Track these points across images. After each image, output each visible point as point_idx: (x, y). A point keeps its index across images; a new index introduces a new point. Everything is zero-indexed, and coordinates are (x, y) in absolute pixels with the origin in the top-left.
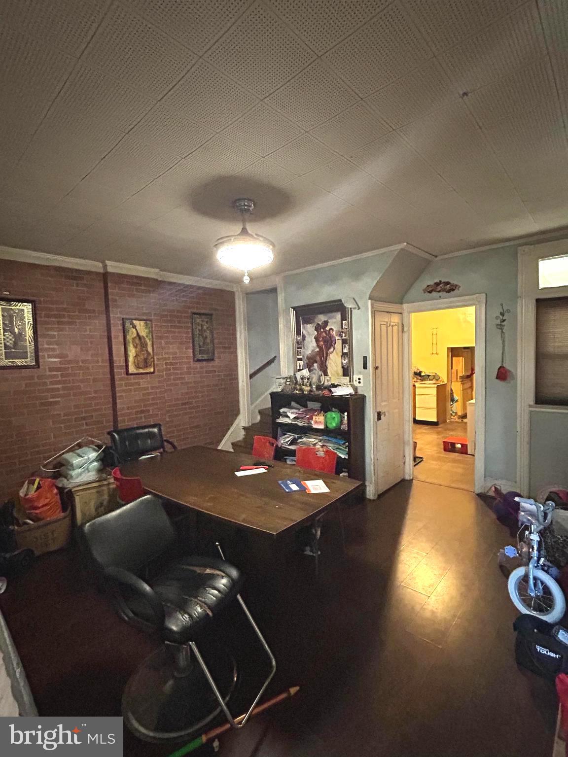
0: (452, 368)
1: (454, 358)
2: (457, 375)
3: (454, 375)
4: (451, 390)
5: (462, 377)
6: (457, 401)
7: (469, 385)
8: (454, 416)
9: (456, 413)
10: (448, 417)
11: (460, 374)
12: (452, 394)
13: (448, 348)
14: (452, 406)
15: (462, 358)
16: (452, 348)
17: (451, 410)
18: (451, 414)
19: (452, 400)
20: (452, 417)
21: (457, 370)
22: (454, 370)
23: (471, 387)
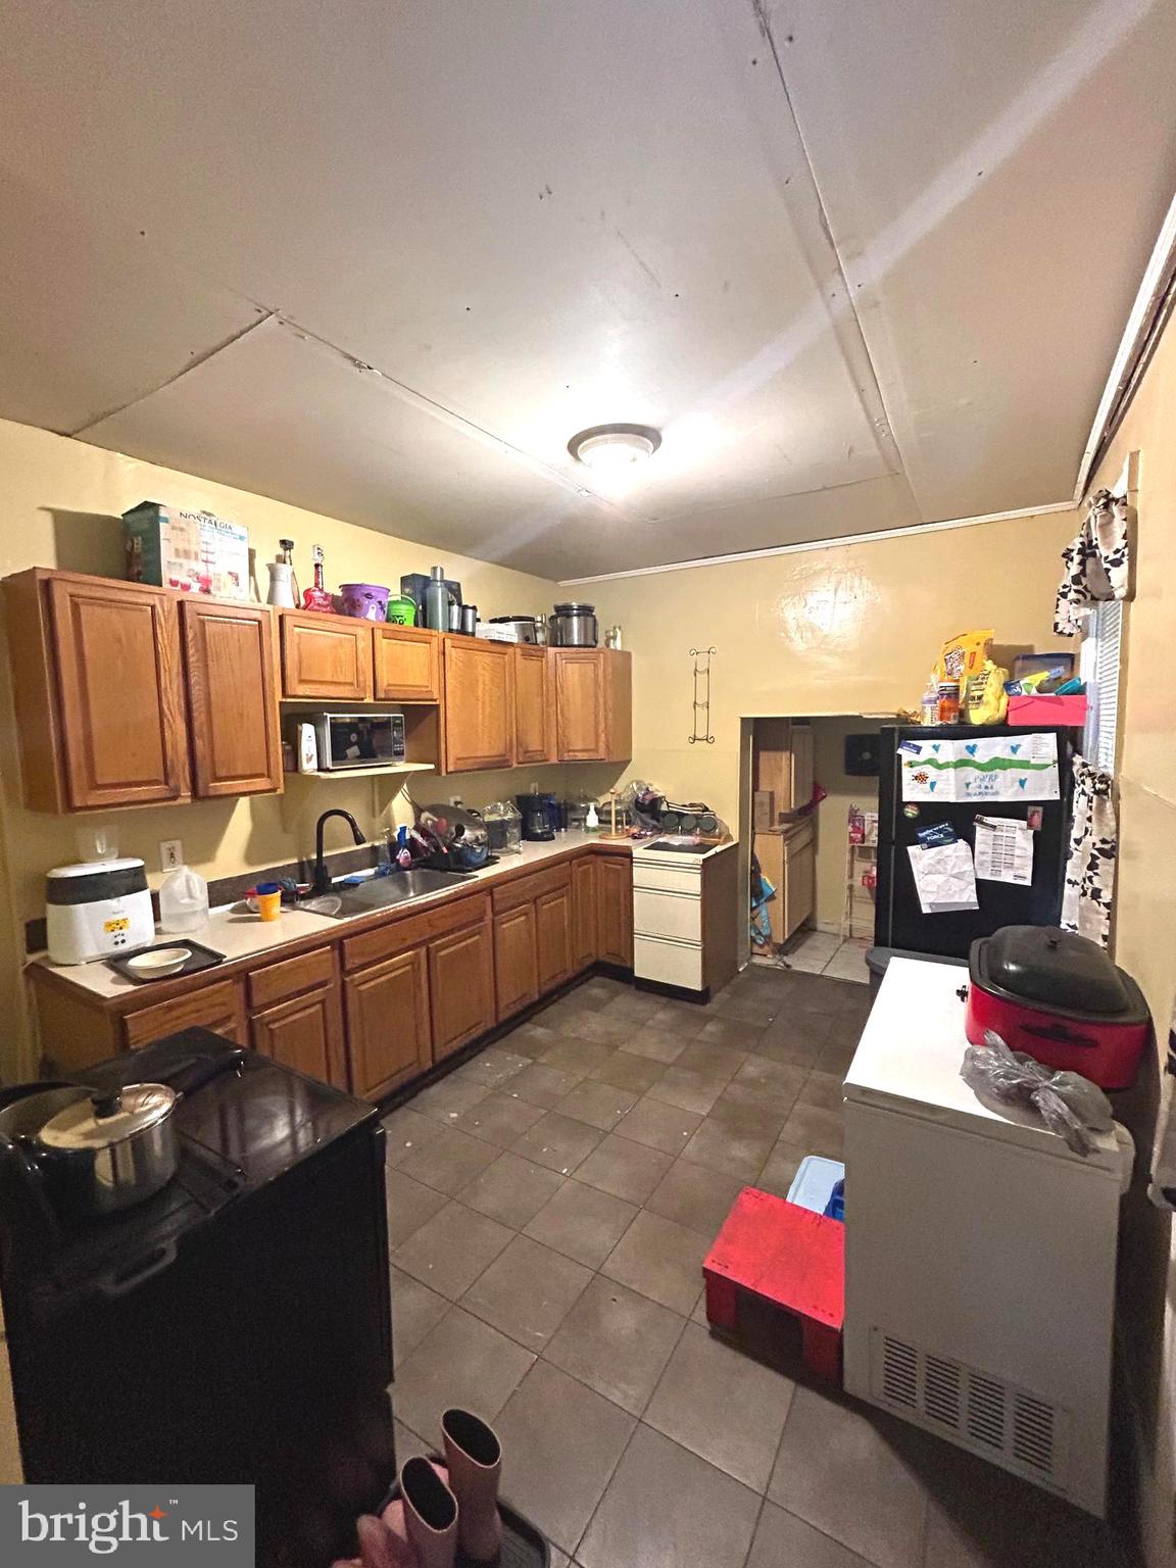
0: (756, 788)
1: (763, 755)
2: (772, 811)
3: (762, 813)
4: (754, 861)
5: (784, 818)
6: (772, 897)
7: (805, 837)
8: (761, 946)
9: (768, 938)
10: (743, 952)
11: (781, 808)
12: (756, 872)
13: (744, 720)
14: (755, 912)
15: (788, 754)
16: (757, 720)
17: (754, 927)
18: (753, 940)
19: (757, 892)
20: (756, 949)
21: (772, 794)
22: (762, 797)
23: (813, 843)
